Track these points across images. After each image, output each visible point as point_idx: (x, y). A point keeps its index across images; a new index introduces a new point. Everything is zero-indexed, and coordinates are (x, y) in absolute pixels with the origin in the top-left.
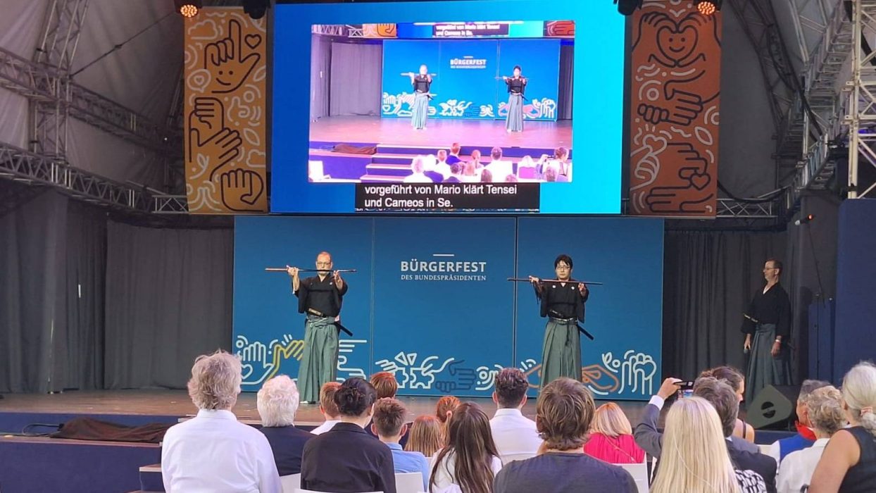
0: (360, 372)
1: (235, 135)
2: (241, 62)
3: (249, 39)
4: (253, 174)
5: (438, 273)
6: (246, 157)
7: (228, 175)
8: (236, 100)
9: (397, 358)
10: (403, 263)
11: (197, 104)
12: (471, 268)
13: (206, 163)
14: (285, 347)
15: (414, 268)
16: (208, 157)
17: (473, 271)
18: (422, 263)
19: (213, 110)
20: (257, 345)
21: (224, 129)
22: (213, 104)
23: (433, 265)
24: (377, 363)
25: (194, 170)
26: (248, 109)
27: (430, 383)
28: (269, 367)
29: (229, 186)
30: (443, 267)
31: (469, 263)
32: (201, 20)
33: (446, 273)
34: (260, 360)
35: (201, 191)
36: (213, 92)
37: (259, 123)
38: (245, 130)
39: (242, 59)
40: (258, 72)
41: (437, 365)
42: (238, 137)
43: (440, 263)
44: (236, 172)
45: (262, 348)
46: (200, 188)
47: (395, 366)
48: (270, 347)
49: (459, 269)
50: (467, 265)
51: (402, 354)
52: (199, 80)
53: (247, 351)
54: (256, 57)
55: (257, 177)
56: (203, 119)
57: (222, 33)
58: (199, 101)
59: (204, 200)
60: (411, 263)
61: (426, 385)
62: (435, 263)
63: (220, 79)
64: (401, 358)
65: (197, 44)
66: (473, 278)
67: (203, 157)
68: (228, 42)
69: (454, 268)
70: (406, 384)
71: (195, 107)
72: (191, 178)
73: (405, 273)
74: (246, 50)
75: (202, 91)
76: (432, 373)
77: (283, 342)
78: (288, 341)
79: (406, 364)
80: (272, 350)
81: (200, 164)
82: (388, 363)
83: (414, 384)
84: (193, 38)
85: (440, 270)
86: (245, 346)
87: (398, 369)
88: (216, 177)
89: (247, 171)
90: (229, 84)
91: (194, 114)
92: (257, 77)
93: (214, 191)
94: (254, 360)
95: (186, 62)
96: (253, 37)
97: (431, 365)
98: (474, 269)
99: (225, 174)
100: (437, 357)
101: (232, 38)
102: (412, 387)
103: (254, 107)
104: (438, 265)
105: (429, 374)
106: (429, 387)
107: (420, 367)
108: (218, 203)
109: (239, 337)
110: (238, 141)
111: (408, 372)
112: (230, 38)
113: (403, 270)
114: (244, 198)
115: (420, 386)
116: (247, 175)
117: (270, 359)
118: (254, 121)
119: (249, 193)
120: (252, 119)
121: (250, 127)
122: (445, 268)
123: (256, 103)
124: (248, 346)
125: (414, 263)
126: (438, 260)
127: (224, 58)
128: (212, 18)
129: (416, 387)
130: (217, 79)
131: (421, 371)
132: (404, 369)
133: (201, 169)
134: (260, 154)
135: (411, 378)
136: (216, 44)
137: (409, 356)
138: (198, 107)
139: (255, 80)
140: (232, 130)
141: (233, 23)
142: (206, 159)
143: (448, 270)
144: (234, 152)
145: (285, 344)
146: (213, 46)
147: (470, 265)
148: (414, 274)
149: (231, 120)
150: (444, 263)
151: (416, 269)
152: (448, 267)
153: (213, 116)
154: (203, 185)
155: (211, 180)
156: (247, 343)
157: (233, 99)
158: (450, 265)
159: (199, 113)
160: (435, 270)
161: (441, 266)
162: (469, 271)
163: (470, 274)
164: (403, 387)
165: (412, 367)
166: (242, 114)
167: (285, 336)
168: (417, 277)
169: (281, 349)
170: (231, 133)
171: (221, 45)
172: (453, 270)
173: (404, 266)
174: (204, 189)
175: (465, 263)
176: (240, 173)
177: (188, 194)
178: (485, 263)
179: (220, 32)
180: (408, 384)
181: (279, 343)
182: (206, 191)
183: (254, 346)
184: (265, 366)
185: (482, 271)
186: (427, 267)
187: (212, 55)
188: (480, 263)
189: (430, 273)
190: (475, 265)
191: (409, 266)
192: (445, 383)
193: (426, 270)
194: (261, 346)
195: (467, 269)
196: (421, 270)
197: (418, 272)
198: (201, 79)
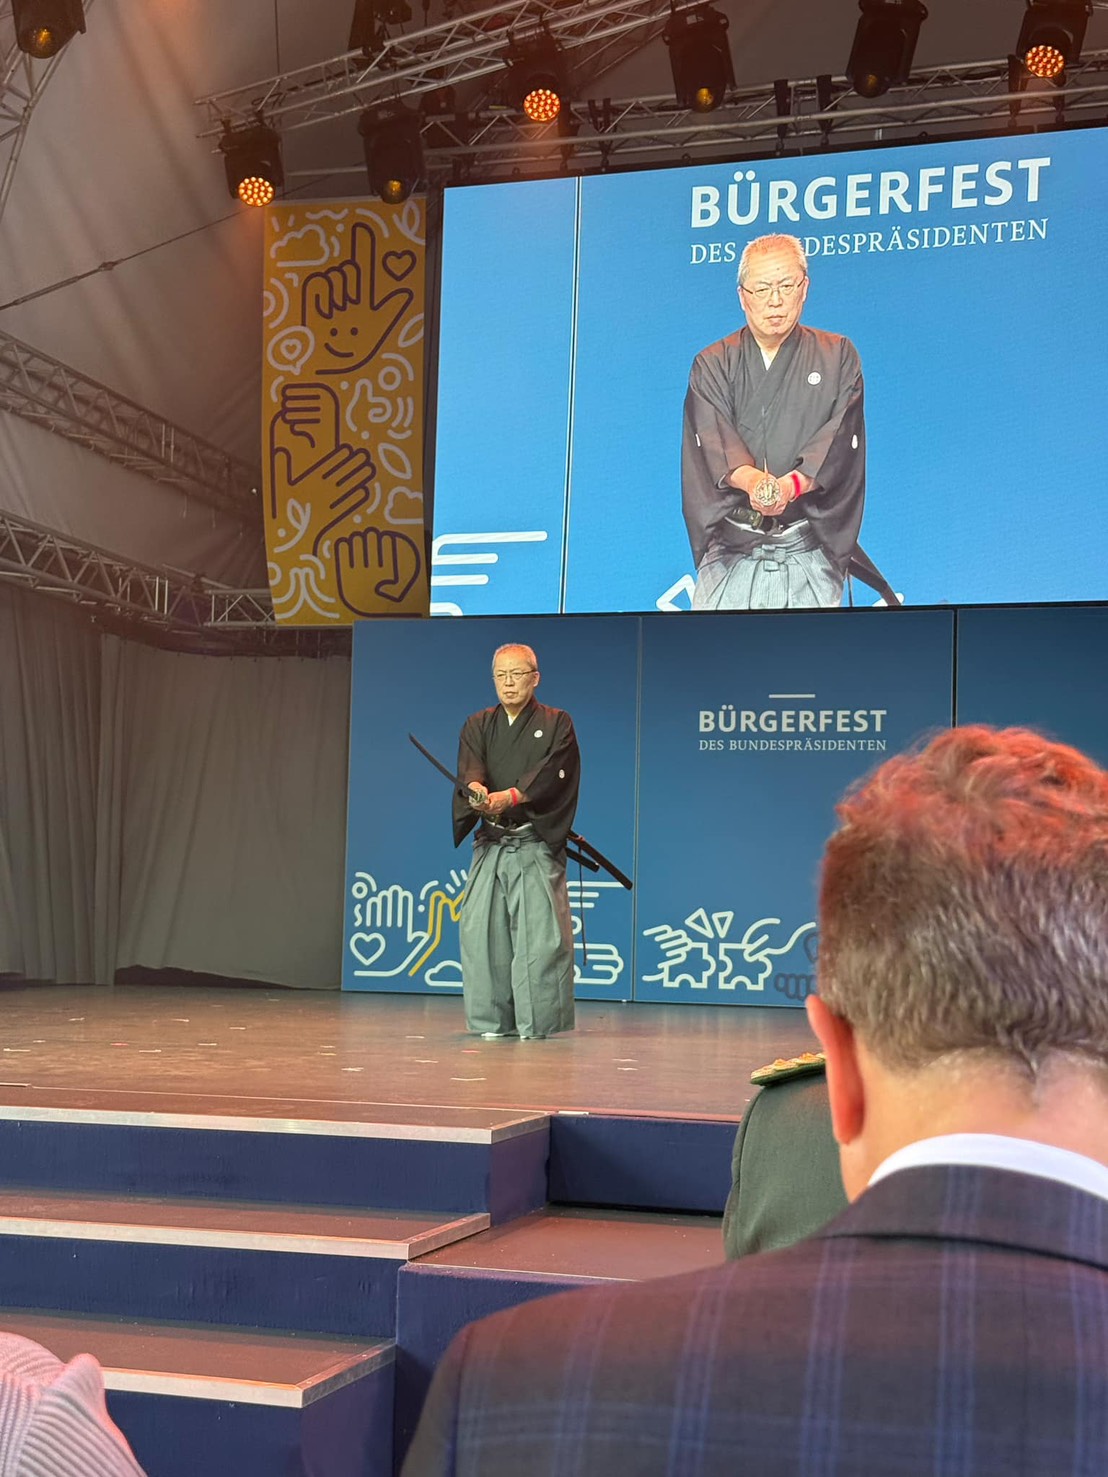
0: (609, 952)
1: (361, 458)
2: (374, 308)
3: (392, 262)
4: (399, 540)
5: (779, 735)
6: (384, 502)
7: (349, 541)
8: (364, 388)
9: (689, 922)
10: (702, 714)
11: (286, 398)
12: (852, 723)
13: (305, 519)
14: (452, 897)
15: (727, 724)
16: (308, 506)
17: (856, 729)
18: (744, 714)
19: (317, 409)
20: (395, 894)
21: (339, 448)
22: (317, 397)
23: (768, 718)
24: (647, 933)
25: (282, 533)
26: (388, 404)
27: (762, 977)
28: (418, 940)
29: (352, 565)
30: (791, 721)
31: (848, 713)
32: (297, 227)
33: (796, 735)
34: (400, 924)
35: (296, 575)
36: (319, 372)
37: (409, 433)
38: (381, 447)
39: (376, 303)
40: (407, 327)
41: (777, 937)
42: (367, 463)
43: (785, 714)
44: (363, 535)
45: (406, 899)
46: (294, 571)
47: (685, 939)
48: (422, 897)
49: (826, 724)
50: (844, 717)
51: (701, 912)
52: (291, 349)
53: (374, 905)
54: (406, 296)
55: (406, 544)
56: (298, 428)
57: (336, 254)
58: (289, 393)
59: (304, 594)
60: (721, 714)
61: (755, 981)
62: (773, 713)
63: (332, 345)
64: (699, 921)
65: (288, 275)
66: (858, 746)
67: (298, 507)
68: (349, 270)
69: (816, 723)
70: (709, 978)
71: (283, 404)
72: (277, 550)
73: (707, 736)
74: (385, 285)
75: (296, 371)
76: (768, 956)
77: (448, 886)
78: (458, 884)
79: (710, 934)
80: (426, 903)
81: (293, 521)
82: (671, 933)
83: (728, 980)
84: (280, 264)
85: (785, 729)
86: (371, 894)
87: (692, 945)
88: (326, 547)
89: (386, 533)
90: (351, 355)
91: (280, 420)
92: (408, 337)
93: (322, 576)
94: (389, 924)
95: (266, 314)
96: (399, 256)
97: (765, 938)
98: (860, 725)
99: (341, 540)
100: (777, 921)
101: (357, 260)
102: (722, 985)
103: (400, 401)
104: (779, 719)
105: (761, 957)
106: (760, 987)
107: (739, 941)
108: (332, 601)
109: (359, 874)
110: (367, 471)
111: (714, 952)
112: (352, 262)
113: (702, 729)
114: (381, 589)
115: (741, 985)
116: (386, 541)
117: (420, 922)
118: (400, 429)
119: (392, 578)
120: (394, 424)
121: (392, 441)
122: (796, 724)
123: (404, 391)
124: (375, 895)
125: (727, 714)
126: (780, 706)
127: (340, 304)
128: (316, 222)
129: (732, 986)
130: (327, 346)
131: (743, 951)
132: (704, 946)
133: (297, 531)
134: (411, 495)
135: (721, 966)
136: (325, 275)
137: (716, 917)
138: (289, 404)
139: (401, 344)
140: (355, 449)
141: (358, 229)
142: (304, 508)
143: (802, 729)
144: (361, 494)
145: (452, 891)
146: (320, 278)
147: (851, 717)
148: (727, 737)
149: (354, 429)
150: (792, 713)
151: (732, 727)
152: (802, 722)
153: (317, 421)
154: (303, 564)
155: (315, 553)
156: (374, 889)
157: (358, 386)
158: (807, 717)
159: (289, 416)
160: (774, 729)
161: (785, 721)
162: (847, 729)
163: (852, 736)
164: (704, 985)
165: (725, 940)
166: (375, 415)
167: (453, 873)
168: (733, 745)
169: (445, 900)
170: (353, 454)
171: (336, 277)
172: (813, 729)
173: (706, 721)
174: (302, 573)
175: (840, 713)
176: (371, 536)
177: (272, 583)
178: (884, 712)
179: (332, 250)
180: (713, 980)
181: (440, 887)
182: (307, 575)
183: (389, 894)
184: (411, 937)
185: (878, 728)
186: (756, 723)
187: (317, 297)
188: (872, 712)
189: (761, 735)
190: (861, 716)
191: (716, 721)
192: (798, 978)
193: (754, 729)
194: (402, 894)
195: (844, 725)
196: (743, 729)
197: (736, 734)
198: (294, 347)
